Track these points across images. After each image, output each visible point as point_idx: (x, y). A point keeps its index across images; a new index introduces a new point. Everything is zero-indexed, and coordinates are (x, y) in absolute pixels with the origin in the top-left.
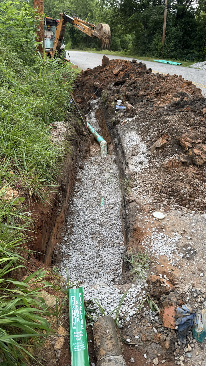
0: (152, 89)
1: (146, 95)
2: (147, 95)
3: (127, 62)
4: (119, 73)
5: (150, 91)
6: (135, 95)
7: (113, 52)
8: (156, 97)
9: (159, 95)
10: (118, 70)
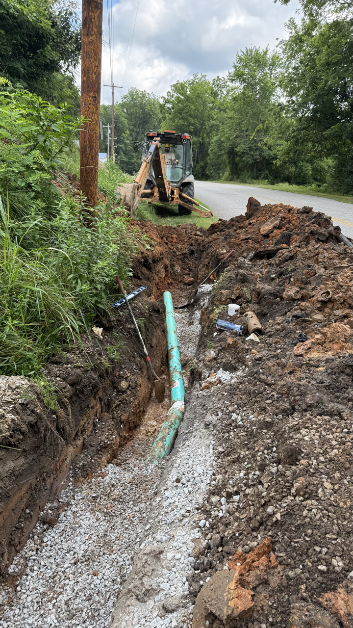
0: (318, 284)
1: (298, 300)
2: (303, 299)
3: (292, 212)
4: (272, 232)
5: (313, 289)
6: (275, 295)
7: (297, 187)
8: (320, 310)
9: (330, 306)
10: (270, 227)
